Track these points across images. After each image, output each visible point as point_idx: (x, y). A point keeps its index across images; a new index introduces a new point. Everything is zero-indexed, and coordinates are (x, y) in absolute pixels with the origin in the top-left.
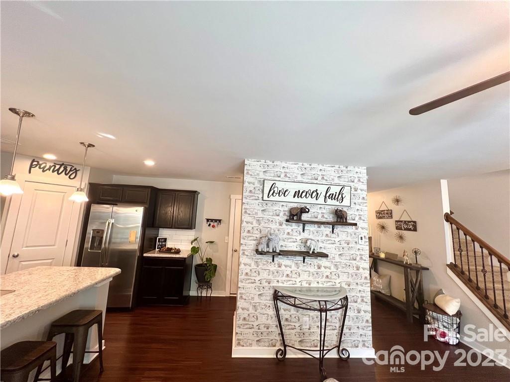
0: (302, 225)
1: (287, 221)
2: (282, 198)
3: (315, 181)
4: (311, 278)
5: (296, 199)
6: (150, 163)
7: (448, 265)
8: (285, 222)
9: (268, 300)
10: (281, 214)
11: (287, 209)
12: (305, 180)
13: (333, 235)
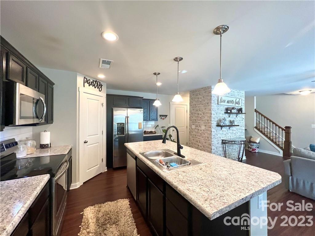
0: (228, 114)
1: (225, 113)
2: (224, 104)
3: (232, 97)
4: (231, 135)
5: (228, 104)
6: (159, 84)
7: (255, 127)
8: (224, 114)
9: (220, 145)
10: (223, 111)
11: (224, 108)
12: (229, 96)
13: (236, 118)
